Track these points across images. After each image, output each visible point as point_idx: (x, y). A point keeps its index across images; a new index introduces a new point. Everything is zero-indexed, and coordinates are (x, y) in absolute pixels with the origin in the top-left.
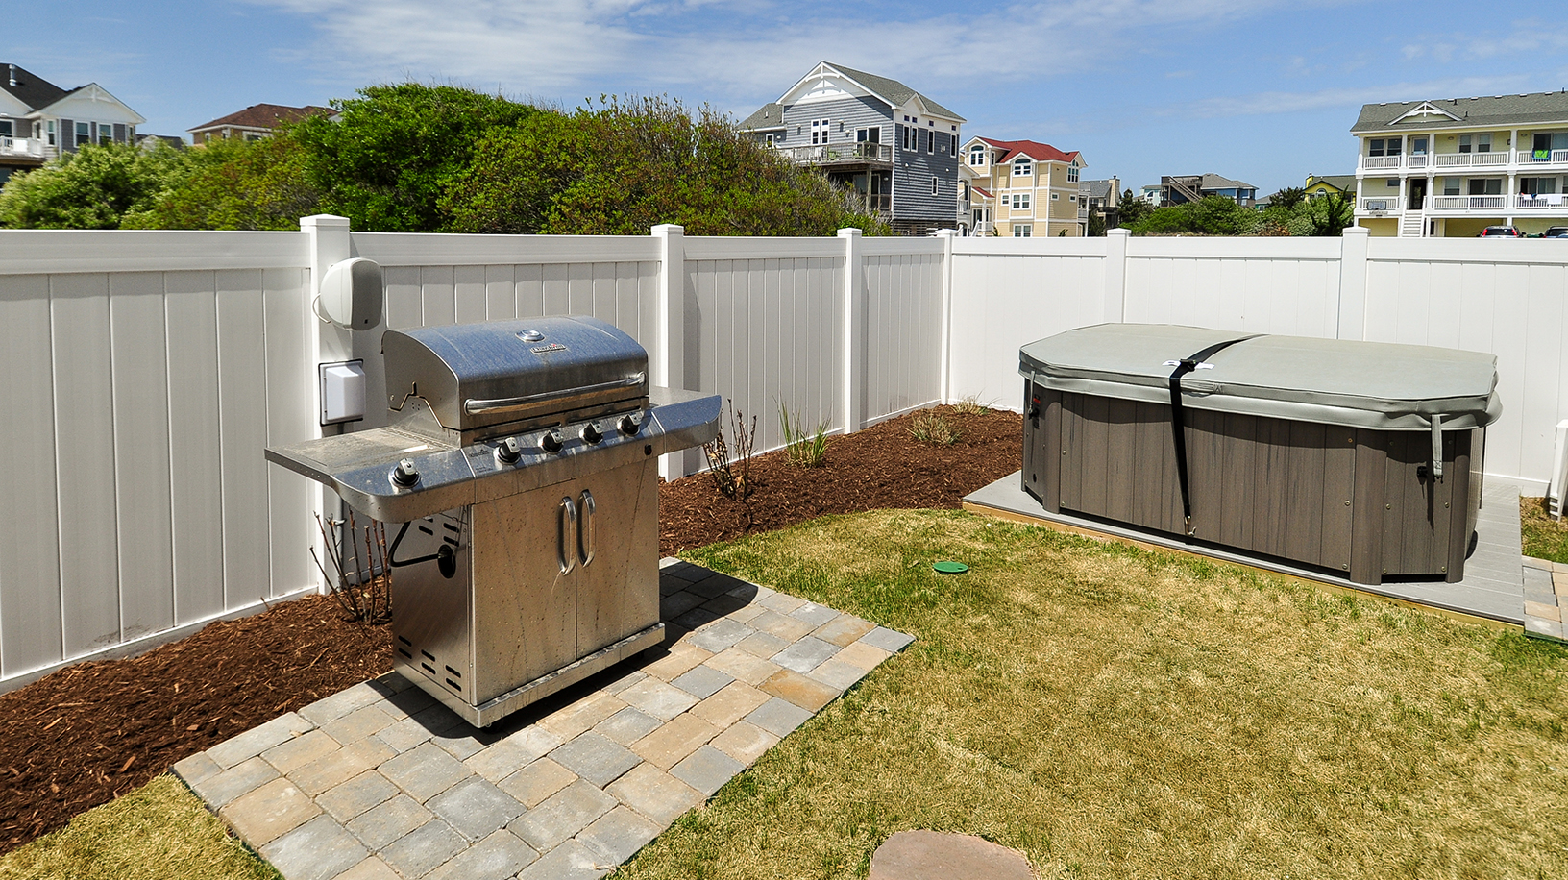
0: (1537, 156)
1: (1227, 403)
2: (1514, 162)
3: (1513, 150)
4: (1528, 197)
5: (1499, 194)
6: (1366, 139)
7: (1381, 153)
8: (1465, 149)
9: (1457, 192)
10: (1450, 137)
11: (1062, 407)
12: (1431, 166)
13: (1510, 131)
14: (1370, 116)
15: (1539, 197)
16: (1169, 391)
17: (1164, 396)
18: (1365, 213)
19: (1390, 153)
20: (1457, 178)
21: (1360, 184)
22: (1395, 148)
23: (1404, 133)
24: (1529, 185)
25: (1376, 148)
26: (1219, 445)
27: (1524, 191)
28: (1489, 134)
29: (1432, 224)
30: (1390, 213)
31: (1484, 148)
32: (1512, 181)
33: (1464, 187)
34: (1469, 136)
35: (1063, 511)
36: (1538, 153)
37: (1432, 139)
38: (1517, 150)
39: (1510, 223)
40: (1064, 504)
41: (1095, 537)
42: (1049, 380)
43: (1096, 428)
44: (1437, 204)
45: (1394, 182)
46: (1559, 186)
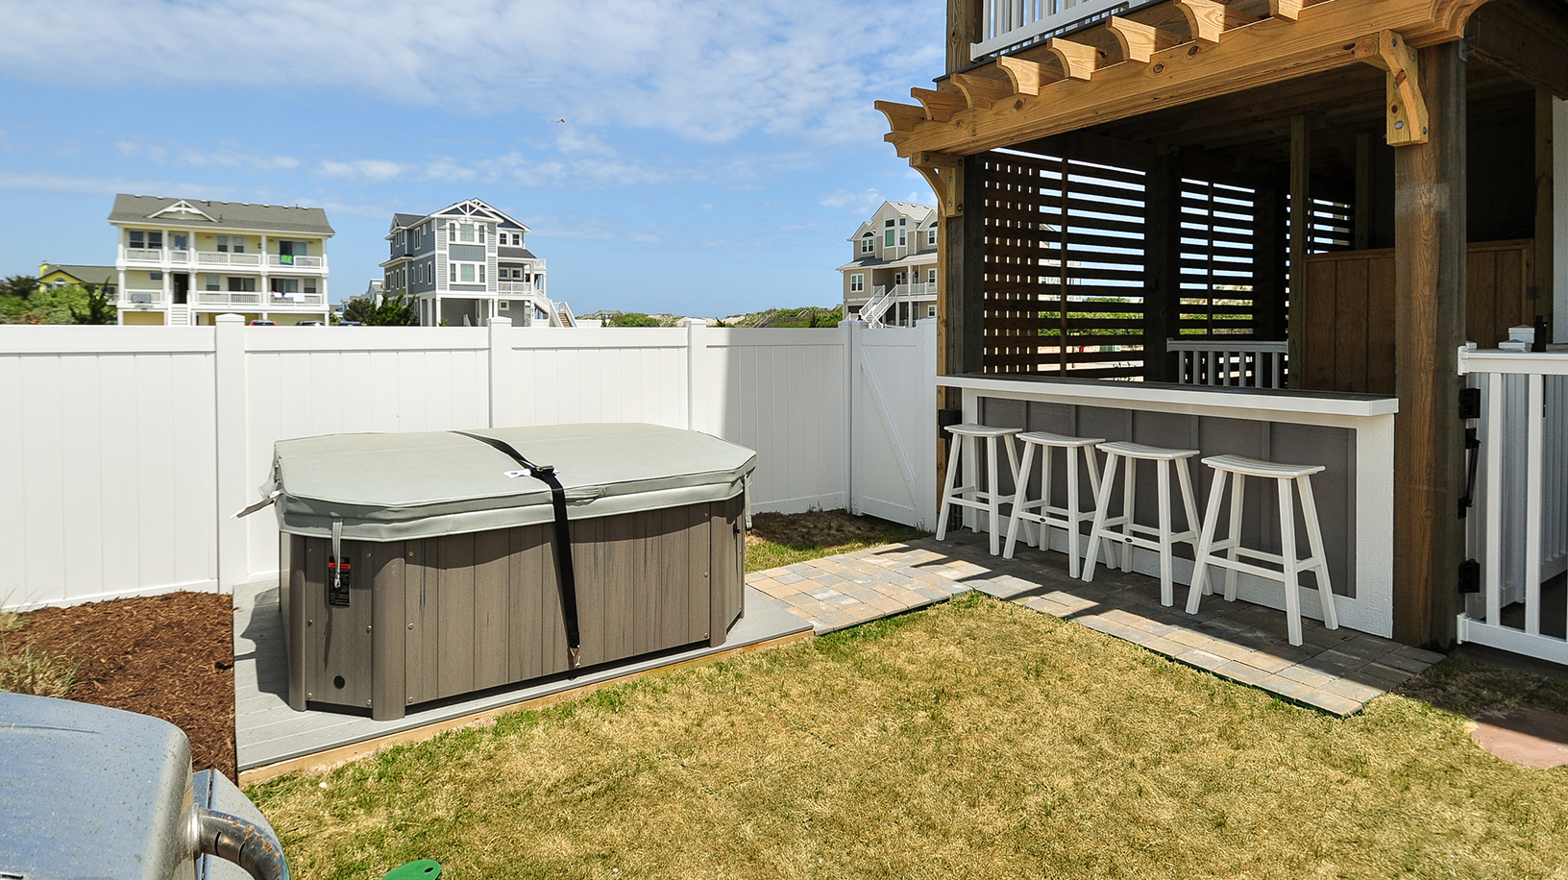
0: (283, 260)
1: (612, 505)
2: (265, 264)
3: (264, 253)
4: (278, 295)
5: (253, 291)
6: (126, 229)
7: (141, 245)
8: (223, 248)
9: (217, 288)
10: (209, 236)
11: (406, 563)
12: (193, 262)
13: (260, 236)
14: (124, 208)
15: (287, 295)
16: (552, 505)
17: (545, 513)
18: (131, 307)
19: (151, 246)
20: (217, 275)
21: (122, 277)
22: (156, 241)
23: (165, 228)
24: (277, 284)
25: (136, 240)
26: (600, 552)
27: (274, 289)
28: (242, 237)
29: (197, 317)
30: (155, 306)
31: (239, 249)
32: (264, 280)
33: (224, 284)
34: (225, 237)
35: (411, 710)
36: (284, 257)
37: (192, 238)
38: (268, 253)
39: (265, 317)
40: (412, 700)
41: (471, 724)
42: (388, 529)
43: (457, 578)
44: (202, 298)
45: (157, 276)
46: (301, 286)
